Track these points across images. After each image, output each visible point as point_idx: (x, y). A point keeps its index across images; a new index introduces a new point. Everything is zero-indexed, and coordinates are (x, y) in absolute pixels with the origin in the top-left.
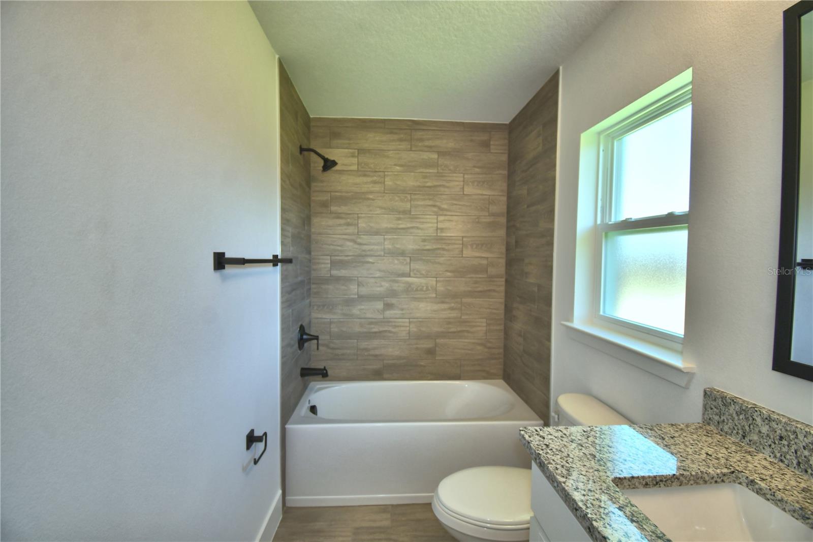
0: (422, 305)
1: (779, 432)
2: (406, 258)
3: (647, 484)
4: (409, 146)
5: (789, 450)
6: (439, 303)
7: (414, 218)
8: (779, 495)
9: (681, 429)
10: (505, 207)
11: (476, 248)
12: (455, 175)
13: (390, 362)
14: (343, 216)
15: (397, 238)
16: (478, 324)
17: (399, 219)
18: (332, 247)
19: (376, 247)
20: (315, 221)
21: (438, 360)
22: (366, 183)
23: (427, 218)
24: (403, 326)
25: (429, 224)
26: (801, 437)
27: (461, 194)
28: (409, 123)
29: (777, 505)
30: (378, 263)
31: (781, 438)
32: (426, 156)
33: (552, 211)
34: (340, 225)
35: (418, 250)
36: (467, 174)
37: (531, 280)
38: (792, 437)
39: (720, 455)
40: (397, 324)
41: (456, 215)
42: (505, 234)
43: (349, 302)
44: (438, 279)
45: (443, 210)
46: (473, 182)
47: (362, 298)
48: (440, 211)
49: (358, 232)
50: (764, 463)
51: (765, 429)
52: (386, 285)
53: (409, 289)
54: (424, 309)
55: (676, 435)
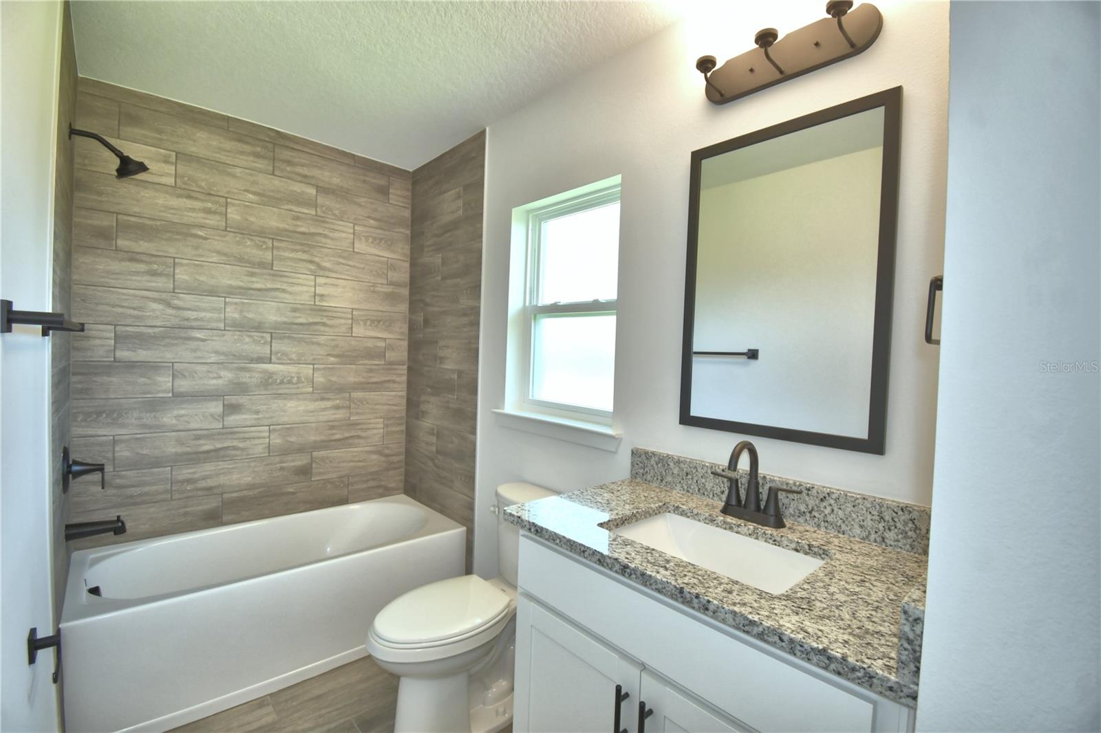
0: (291, 405)
1: (685, 470)
2: (264, 335)
3: (617, 525)
4: (271, 168)
5: (692, 481)
6: (316, 400)
7: (277, 275)
8: (695, 511)
9: (620, 485)
10: (408, 276)
11: (371, 325)
12: (341, 223)
13: (234, 495)
14: (144, 258)
15: (247, 303)
16: (372, 426)
17: (252, 274)
18: (120, 310)
19: (209, 315)
20: (81, 260)
21: (315, 481)
22: (193, 210)
23: (299, 278)
24: (258, 438)
25: (303, 288)
26: (699, 470)
27: (350, 251)
28: (272, 134)
29: (695, 519)
30: (213, 340)
31: (687, 474)
32: (298, 187)
33: (478, 287)
34: (137, 273)
35: (285, 323)
36: (359, 225)
37: (448, 366)
38: (694, 471)
39: (653, 496)
40: (246, 435)
41: (342, 279)
42: (407, 309)
43: (155, 405)
44: (315, 366)
45: (324, 269)
46: (367, 238)
47: (179, 397)
48: (318, 271)
49: (174, 289)
50: (678, 495)
51: (676, 471)
52: (227, 375)
53: (268, 381)
54: (294, 409)
55: (619, 488)
